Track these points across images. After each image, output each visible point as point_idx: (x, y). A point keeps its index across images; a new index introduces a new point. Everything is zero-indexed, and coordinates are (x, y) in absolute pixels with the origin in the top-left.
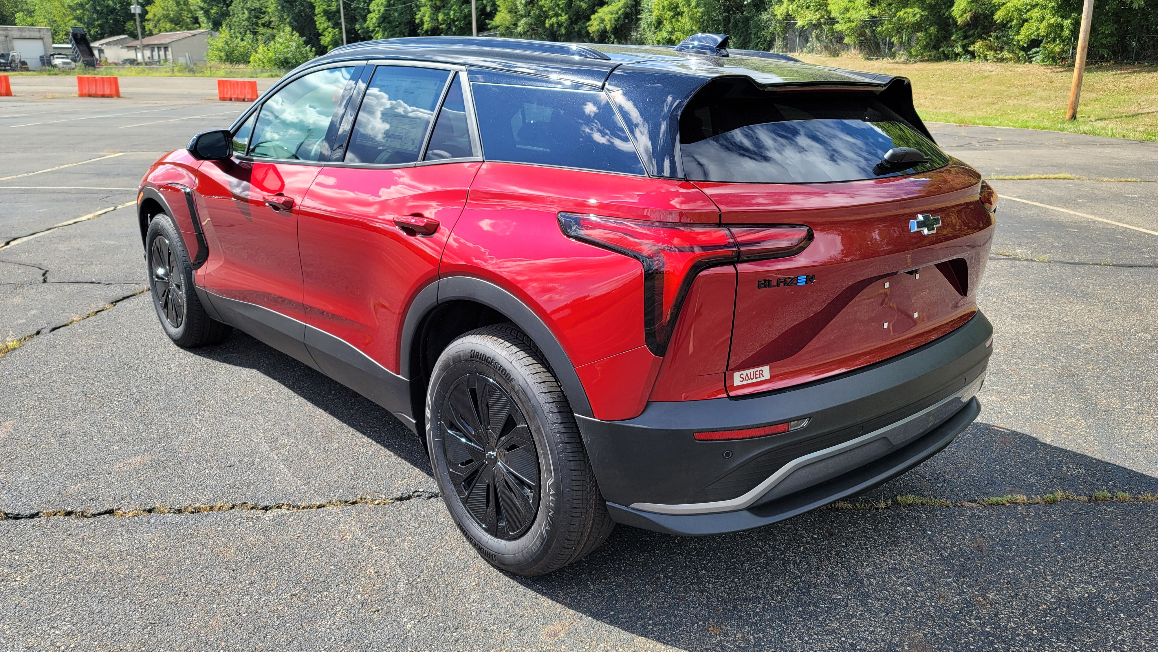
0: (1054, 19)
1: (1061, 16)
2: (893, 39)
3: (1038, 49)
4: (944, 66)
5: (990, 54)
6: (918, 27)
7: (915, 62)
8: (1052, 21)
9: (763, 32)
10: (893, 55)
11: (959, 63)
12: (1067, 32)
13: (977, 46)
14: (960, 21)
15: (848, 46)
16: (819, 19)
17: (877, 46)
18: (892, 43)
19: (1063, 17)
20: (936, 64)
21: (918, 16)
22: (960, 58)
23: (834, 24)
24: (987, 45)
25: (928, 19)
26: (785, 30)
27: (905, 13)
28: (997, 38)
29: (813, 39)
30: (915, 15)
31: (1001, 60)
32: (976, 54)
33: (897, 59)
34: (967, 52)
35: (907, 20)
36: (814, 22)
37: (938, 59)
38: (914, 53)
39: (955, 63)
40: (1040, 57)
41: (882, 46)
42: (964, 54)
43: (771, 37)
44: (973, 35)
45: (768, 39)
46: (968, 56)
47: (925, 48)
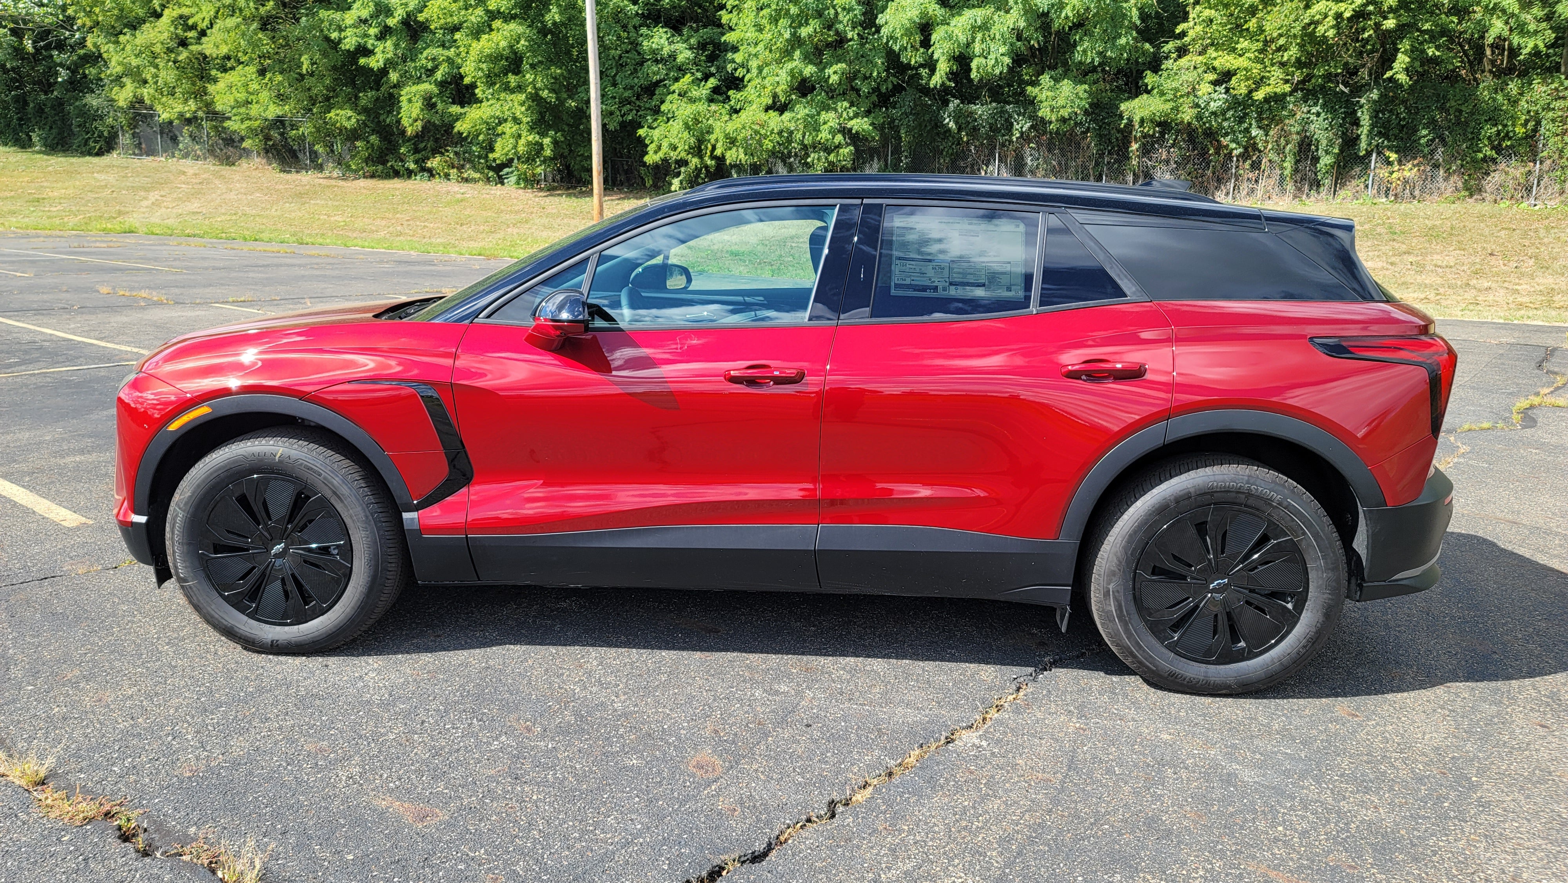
0: (532, 136)
1: (538, 133)
2: (316, 147)
3: (510, 170)
4: (396, 184)
5: (453, 172)
6: (353, 135)
7: (356, 179)
8: (530, 138)
9: (95, 124)
10: (320, 168)
11: (416, 182)
12: (549, 151)
13: (434, 163)
14: (409, 131)
15: (247, 153)
16: (195, 112)
17: (294, 154)
18: (316, 152)
19: (543, 134)
20: (386, 182)
21: (353, 120)
22: (416, 175)
23: (224, 122)
24: (446, 162)
25: (366, 125)
26: (134, 122)
27: (337, 115)
28: (456, 153)
29: (185, 140)
30: (349, 118)
31: (467, 180)
32: (434, 172)
33: (327, 173)
34: (423, 169)
35: (338, 125)
36: (188, 115)
37: (387, 176)
38: (354, 167)
39: (411, 182)
40: (513, 179)
41: (300, 156)
42: (420, 172)
43: (109, 132)
44: (425, 149)
45: (106, 134)
46: (426, 174)
47: (366, 161)
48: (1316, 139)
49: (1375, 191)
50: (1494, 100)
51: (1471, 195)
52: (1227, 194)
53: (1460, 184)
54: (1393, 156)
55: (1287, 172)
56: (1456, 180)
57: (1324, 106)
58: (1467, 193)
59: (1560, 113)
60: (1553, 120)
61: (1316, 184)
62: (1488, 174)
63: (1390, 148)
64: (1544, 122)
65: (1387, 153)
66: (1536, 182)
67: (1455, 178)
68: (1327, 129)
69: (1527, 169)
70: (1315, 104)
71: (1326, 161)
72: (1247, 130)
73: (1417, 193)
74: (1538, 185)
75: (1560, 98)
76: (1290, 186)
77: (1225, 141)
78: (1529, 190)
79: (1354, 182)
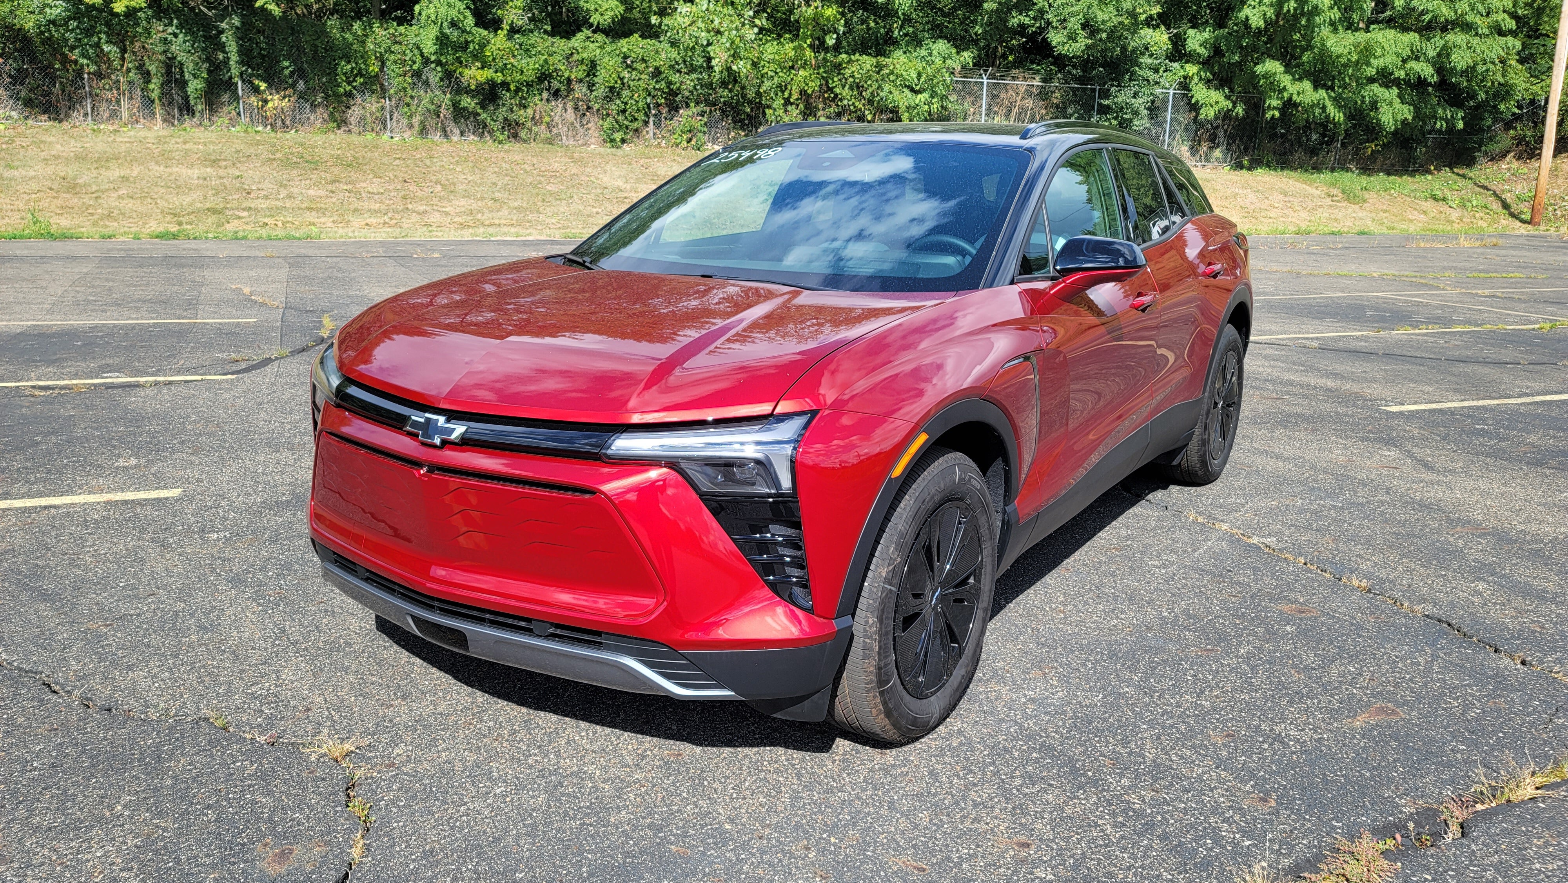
48: (179, 62)
49: (248, 119)
50: (344, 38)
51: (339, 127)
52: (86, 115)
53: (326, 116)
54: (263, 86)
55: (155, 95)
56: (321, 114)
57: (180, 26)
58: (335, 125)
59: (399, 56)
60: (395, 62)
61: (187, 109)
62: (349, 108)
63: (258, 77)
64: (389, 63)
65: (257, 82)
66: (388, 117)
67: (320, 110)
68: (189, 51)
69: (380, 105)
70: (171, 24)
71: (195, 86)
72: (97, 45)
73: (288, 122)
74: (391, 119)
75: (397, 42)
76: (158, 110)
77: (75, 55)
78: (384, 123)
79: (226, 109)
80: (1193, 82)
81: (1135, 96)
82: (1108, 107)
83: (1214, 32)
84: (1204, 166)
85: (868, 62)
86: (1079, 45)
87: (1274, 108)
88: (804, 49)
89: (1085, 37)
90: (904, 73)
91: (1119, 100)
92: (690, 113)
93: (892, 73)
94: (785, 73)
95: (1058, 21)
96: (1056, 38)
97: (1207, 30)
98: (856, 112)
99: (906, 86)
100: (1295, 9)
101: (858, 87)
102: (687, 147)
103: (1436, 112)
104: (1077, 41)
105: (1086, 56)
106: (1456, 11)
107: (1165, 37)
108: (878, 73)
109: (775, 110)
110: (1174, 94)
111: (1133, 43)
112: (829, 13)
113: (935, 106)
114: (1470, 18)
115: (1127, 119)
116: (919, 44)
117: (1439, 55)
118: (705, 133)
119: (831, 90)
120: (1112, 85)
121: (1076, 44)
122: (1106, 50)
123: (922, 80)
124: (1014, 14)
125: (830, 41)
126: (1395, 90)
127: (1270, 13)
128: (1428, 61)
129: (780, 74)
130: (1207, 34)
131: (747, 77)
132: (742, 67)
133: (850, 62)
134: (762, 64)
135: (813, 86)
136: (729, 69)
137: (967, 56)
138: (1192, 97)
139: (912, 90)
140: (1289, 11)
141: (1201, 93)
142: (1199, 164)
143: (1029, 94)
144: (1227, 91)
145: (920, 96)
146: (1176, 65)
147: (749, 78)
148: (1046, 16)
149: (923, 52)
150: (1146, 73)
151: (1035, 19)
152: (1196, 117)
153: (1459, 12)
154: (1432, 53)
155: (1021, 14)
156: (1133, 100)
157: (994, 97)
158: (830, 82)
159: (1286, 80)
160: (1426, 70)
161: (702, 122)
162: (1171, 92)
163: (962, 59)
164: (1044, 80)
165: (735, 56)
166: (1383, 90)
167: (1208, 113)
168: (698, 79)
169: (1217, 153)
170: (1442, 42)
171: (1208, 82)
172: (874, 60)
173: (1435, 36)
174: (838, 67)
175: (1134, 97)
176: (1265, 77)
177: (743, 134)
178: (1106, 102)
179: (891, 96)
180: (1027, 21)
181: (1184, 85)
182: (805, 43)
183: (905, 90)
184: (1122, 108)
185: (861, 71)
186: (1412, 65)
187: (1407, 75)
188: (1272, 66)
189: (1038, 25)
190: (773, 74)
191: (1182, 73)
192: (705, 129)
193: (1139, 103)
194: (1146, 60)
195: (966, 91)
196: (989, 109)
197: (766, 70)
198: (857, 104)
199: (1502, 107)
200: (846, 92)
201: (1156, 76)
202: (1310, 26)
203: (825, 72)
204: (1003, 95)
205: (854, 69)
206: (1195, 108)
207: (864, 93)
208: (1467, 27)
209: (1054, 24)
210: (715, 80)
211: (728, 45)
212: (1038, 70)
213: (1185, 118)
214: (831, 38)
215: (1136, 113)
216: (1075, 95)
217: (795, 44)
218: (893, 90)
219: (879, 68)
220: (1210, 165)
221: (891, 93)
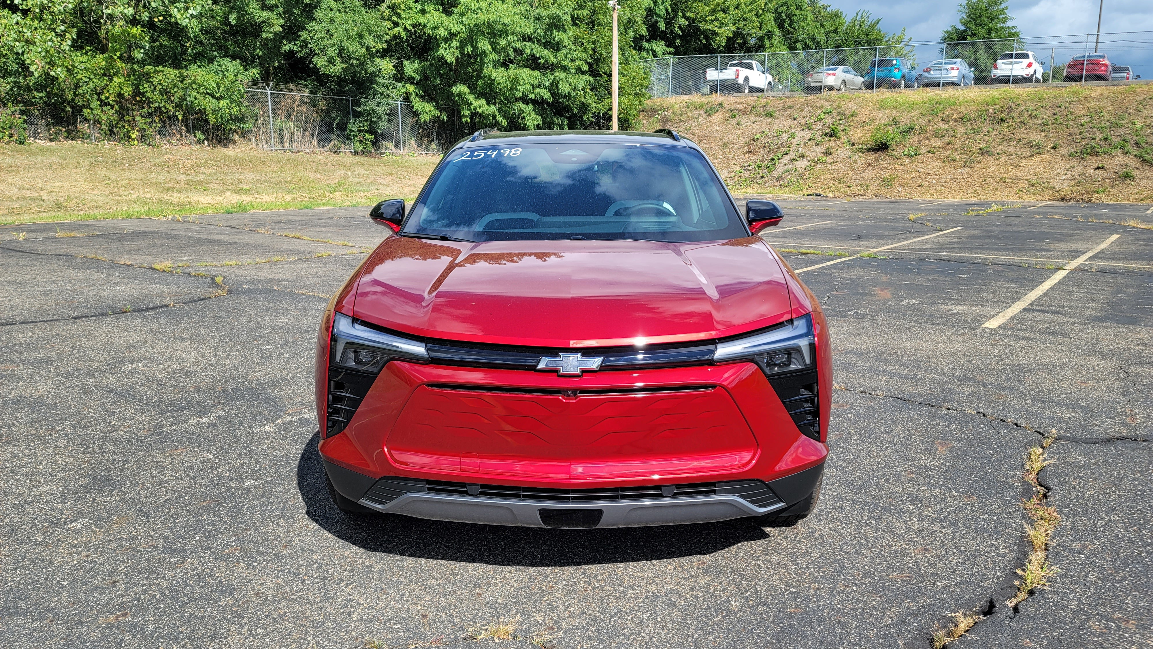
80: (412, 97)
81: (378, 104)
82: (360, 112)
83: (420, 63)
84: (427, 154)
85: (172, 73)
86: (337, 68)
87: (466, 116)
88: (115, 60)
89: (341, 63)
90: (205, 83)
91: (368, 108)
92: (9, 112)
93: (194, 82)
94: (99, 79)
95: (319, 49)
96: (319, 62)
97: (416, 61)
98: (167, 112)
99: (208, 94)
100: (472, 52)
101: (165, 92)
102: (9, 142)
103: (553, 120)
104: (335, 65)
105: (343, 76)
106: (557, 58)
107: (390, 65)
108: (182, 82)
109: (92, 109)
110: (401, 104)
111: (370, 68)
112: (135, 32)
113: (235, 110)
114: (566, 63)
115: (375, 122)
116: (211, 60)
117: (551, 84)
118: (25, 129)
119: (143, 94)
120: (362, 97)
121: (336, 67)
122: (355, 72)
123: (221, 89)
124: (285, 42)
125: (139, 55)
126: (531, 107)
127: (457, 53)
128: (546, 88)
129: (94, 80)
130: (416, 65)
131: (64, 82)
132: (60, 73)
133: (156, 72)
134: (76, 70)
135: (128, 91)
136: (47, 74)
137: (255, 72)
138: (413, 107)
139: (214, 97)
140: (468, 52)
141: (418, 104)
142: (424, 153)
143: (303, 102)
144: (434, 103)
145: (222, 102)
146: (400, 85)
147: (67, 83)
148: (309, 46)
149: (215, 66)
150: (381, 89)
151: (301, 47)
152: (417, 121)
153: (559, 58)
154: (547, 84)
155: (290, 43)
156: (378, 108)
157: (276, 103)
158: (141, 87)
159: (471, 98)
160: (546, 95)
161: (22, 120)
162: (399, 103)
163: (251, 74)
164: (311, 92)
165: (52, 64)
166: (525, 106)
167: (425, 118)
168: (15, 82)
169: (433, 145)
170: (552, 77)
171: (421, 97)
172: (177, 72)
173: (547, 73)
174: (147, 77)
175: (378, 106)
176: (458, 95)
177: (64, 129)
178: (359, 109)
179: (197, 101)
180: (295, 48)
181: (407, 99)
182: (115, 55)
183: (207, 96)
184: (370, 113)
185: (167, 80)
186: (537, 90)
187: (536, 96)
188: (461, 88)
189: (303, 52)
190: (87, 80)
191: (404, 90)
192: (26, 126)
193: (381, 110)
194: (380, 80)
195: (254, 99)
196: (274, 113)
197: (79, 76)
198: (167, 106)
199: (585, 117)
200: (156, 96)
201: (387, 91)
202: (482, 64)
203: (135, 80)
204: (283, 103)
205: (161, 78)
206: (416, 114)
207: (172, 98)
208: (564, 68)
209: (317, 52)
210: (31, 83)
211: (43, 54)
212: (306, 85)
213: (411, 121)
214: (139, 52)
215: (379, 117)
216: (335, 103)
217: (106, 55)
218: (198, 96)
219: (183, 79)
220: (430, 154)
221: (196, 98)
